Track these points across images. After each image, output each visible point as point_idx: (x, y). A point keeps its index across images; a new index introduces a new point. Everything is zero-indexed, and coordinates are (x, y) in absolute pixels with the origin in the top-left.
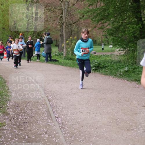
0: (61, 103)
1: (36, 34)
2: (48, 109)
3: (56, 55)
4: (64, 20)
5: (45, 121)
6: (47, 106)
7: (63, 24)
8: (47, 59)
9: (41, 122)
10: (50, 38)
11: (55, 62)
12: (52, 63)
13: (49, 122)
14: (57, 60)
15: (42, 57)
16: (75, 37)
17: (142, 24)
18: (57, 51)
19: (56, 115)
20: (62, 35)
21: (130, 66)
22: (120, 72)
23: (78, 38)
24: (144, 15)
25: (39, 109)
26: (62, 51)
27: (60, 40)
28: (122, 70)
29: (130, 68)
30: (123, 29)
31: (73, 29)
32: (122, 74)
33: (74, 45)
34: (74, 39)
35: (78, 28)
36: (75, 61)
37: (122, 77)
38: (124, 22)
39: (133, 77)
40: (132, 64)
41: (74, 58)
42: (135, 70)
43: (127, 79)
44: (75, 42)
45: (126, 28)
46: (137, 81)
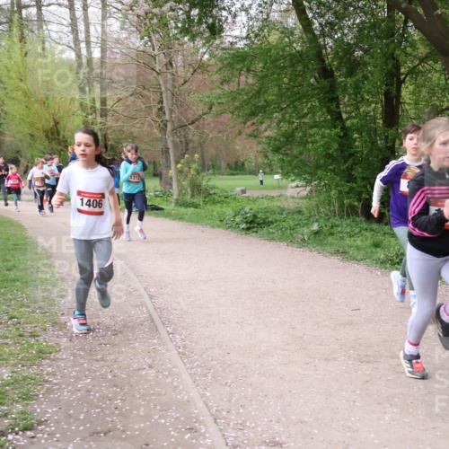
0: (178, 303)
2: (150, 315)
3: (157, 196)
4: (167, 117)
5: (144, 342)
6: (147, 308)
7: (166, 126)
9: (137, 344)
11: (155, 211)
13: (154, 344)
14: (161, 206)
16: (196, 155)
17: (343, 128)
18: (159, 188)
19: (168, 329)
20: (166, 151)
21: (322, 220)
22: (303, 235)
23: (202, 158)
24: (346, 106)
25: (129, 316)
26: (168, 186)
27: (162, 161)
28: (306, 231)
29: (323, 225)
30: (301, 138)
31: (190, 137)
32: (306, 238)
33: (196, 173)
34: (194, 160)
35: (200, 136)
36: (200, 208)
37: (306, 244)
38: (303, 121)
39: (331, 245)
40: (327, 218)
41: (198, 202)
42: (334, 231)
43: (317, 250)
44: (197, 167)
45: (308, 135)
46: (339, 253)
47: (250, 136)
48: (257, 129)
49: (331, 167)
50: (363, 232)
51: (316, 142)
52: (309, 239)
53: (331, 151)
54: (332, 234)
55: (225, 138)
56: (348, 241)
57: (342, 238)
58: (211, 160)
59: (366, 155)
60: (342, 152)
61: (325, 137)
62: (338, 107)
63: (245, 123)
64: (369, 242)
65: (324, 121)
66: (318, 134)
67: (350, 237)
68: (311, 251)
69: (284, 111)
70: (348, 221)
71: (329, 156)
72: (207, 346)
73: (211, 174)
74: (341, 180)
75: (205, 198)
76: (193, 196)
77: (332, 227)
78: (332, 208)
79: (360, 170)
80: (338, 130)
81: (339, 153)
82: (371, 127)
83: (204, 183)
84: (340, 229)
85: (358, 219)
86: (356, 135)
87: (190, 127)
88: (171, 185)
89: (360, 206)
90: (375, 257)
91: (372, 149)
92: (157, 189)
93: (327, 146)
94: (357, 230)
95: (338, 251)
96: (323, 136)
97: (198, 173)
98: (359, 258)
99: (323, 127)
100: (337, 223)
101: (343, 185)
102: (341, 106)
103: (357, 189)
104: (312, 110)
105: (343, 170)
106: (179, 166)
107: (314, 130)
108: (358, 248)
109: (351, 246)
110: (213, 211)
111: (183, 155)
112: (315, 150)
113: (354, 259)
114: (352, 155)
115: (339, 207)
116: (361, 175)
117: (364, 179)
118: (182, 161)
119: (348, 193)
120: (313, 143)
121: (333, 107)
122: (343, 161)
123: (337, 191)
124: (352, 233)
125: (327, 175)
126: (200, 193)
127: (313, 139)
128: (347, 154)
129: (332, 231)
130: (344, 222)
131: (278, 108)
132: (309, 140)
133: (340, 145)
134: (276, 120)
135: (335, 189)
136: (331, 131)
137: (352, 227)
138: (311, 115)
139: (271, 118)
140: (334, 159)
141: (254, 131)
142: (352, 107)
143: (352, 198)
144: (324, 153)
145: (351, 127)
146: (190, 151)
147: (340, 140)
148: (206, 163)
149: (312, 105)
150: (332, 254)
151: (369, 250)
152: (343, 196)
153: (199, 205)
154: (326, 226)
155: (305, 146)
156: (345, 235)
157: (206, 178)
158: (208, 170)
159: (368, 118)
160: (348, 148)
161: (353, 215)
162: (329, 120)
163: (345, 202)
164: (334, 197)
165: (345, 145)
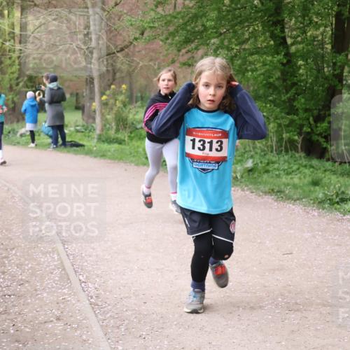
0: (94, 249)
1: (26, 78)
2: (62, 262)
3: (78, 131)
5: (54, 292)
6: (58, 255)
8: (55, 142)
9: (45, 295)
10: (59, 88)
11: (75, 148)
12: (69, 152)
13: (65, 294)
14: (81, 142)
15: (42, 135)
16: (124, 86)
17: (287, 54)
18: (81, 122)
19: (81, 277)
20: (90, 81)
21: (258, 156)
22: (235, 172)
23: (131, 89)
24: (292, 30)
25: (38, 264)
26: (91, 120)
27: (86, 92)
28: (238, 168)
29: (259, 162)
30: (240, 66)
31: (118, 65)
32: (239, 175)
33: (122, 106)
34: (121, 92)
35: (129, 64)
36: (125, 144)
37: (238, 183)
38: (243, 47)
39: (266, 183)
40: (263, 153)
41: (123, 138)
42: (270, 168)
43: (250, 189)
44: (124, 99)
45: (248, 63)
46: (274, 192)
47: (184, 64)
48: (193, 57)
49: (271, 98)
50: (301, 169)
51: (256, 70)
52: (242, 177)
53: (271, 80)
54: (267, 171)
55: (156, 67)
56: (284, 179)
57: (278, 176)
58: (140, 92)
59: (311, 84)
60: (285, 80)
61: (266, 65)
62: (283, 31)
63: (179, 51)
64: (308, 179)
65: (266, 47)
66: (259, 62)
67: (288, 174)
68: (243, 190)
69: (222, 37)
70: (286, 157)
71: (270, 85)
72: (122, 296)
73: (139, 107)
74: (281, 112)
75: (131, 133)
76: (117, 131)
77: (268, 164)
78: (269, 143)
79: (303, 100)
80: (280, 57)
81: (281, 81)
82: (319, 54)
83: (131, 116)
84: (276, 166)
85: (297, 155)
86: (301, 62)
87: (119, 55)
88: (94, 119)
89: (300, 140)
90: (313, 196)
91: (317, 77)
92: (78, 124)
93: (268, 75)
94: (295, 167)
95: (273, 190)
96: (264, 64)
97: (125, 106)
98: (295, 197)
99: (265, 53)
100: (274, 159)
101: (283, 118)
102: (286, 30)
103: (298, 122)
104: (254, 35)
105: (284, 101)
106: (104, 98)
107: (256, 57)
108: (295, 187)
109: (288, 185)
110: (138, 147)
111: (110, 86)
112: (255, 79)
113: (289, 198)
114: (294, 84)
115: (277, 142)
116: (304, 106)
117: (306, 110)
118: (108, 92)
119: (288, 126)
120: (252, 71)
121: (278, 31)
122: (284, 91)
123: (276, 125)
124: (290, 170)
125: (266, 106)
126: (126, 128)
127: (253, 67)
128: (289, 83)
129: (268, 168)
130: (282, 159)
131: (216, 33)
132: (249, 68)
133: (283, 73)
134: (214, 47)
135: (274, 121)
136: (273, 57)
137: (289, 163)
138: (252, 40)
139: (208, 45)
140: (275, 88)
141: (189, 59)
142: (298, 30)
143: (291, 131)
144: (265, 82)
145: (295, 53)
146: (117, 81)
147: (282, 68)
148: (135, 95)
149: (254, 29)
150: (265, 193)
151: (306, 189)
152: (282, 130)
153: (124, 141)
154: (261, 162)
155: (244, 75)
156: (282, 172)
157: (133, 111)
158: (136, 102)
159: (315, 43)
160: (291, 76)
161: (291, 150)
162: (272, 45)
163: (284, 136)
164: (272, 131)
165: (288, 73)
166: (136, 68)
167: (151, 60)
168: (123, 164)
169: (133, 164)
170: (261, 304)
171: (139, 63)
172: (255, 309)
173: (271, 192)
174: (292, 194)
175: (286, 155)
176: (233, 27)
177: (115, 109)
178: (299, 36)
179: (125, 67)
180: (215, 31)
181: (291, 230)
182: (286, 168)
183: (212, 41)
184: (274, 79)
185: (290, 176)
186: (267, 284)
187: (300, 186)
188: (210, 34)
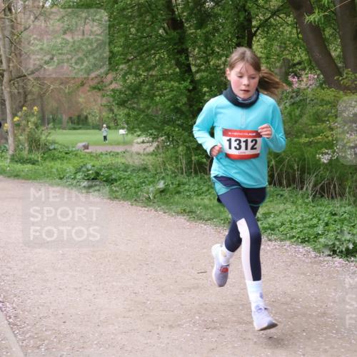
4: (4, 66)
7: (3, 76)
16: (35, 108)
17: (192, 81)
21: (169, 178)
22: (148, 193)
23: (42, 111)
24: (196, 59)
28: (151, 189)
29: (170, 183)
30: (148, 91)
31: (29, 88)
32: (151, 196)
33: (34, 127)
34: (33, 114)
35: (40, 87)
36: (39, 165)
37: (151, 203)
38: (150, 73)
39: (177, 203)
40: (173, 175)
41: (36, 158)
42: (181, 189)
43: (163, 209)
44: (36, 120)
45: (155, 88)
46: (186, 213)
47: (94, 88)
48: (102, 82)
49: (179, 122)
51: (164, 95)
52: (154, 198)
53: (179, 105)
54: (178, 192)
56: (195, 200)
57: (189, 197)
58: (52, 114)
60: (191, 106)
61: (173, 91)
62: (187, 58)
65: (172, 74)
67: (199, 195)
68: (156, 211)
69: (130, 63)
70: (196, 179)
71: (177, 110)
73: (52, 129)
76: (30, 151)
77: (179, 185)
78: (179, 166)
80: (186, 84)
81: (188, 107)
82: (222, 81)
83: (43, 137)
84: (187, 187)
86: (205, 89)
87: (30, 77)
89: (208, 163)
90: (223, 216)
93: (175, 100)
94: (205, 189)
95: (184, 210)
97: (37, 127)
98: (206, 217)
99: (172, 80)
100: (184, 181)
101: (190, 141)
102: (191, 59)
104: (160, 61)
108: (206, 207)
110: (52, 168)
111: (21, 108)
112: (163, 103)
113: (200, 218)
115: (186, 164)
118: (20, 113)
120: (160, 96)
121: (183, 59)
122: (191, 116)
123: (185, 148)
124: (199, 191)
125: (174, 130)
126: (38, 149)
127: (161, 92)
128: (196, 108)
129: (179, 189)
130: (192, 180)
131: (124, 59)
132: (157, 93)
133: (188, 99)
134: (122, 73)
135: (183, 144)
136: (180, 84)
137: (199, 185)
138: (158, 67)
139: (116, 70)
140: (182, 113)
141: (99, 83)
142: (202, 59)
143: (200, 154)
144: (172, 107)
145: (200, 80)
146: (28, 103)
147: (188, 94)
148: (47, 117)
149: (160, 57)
150: (178, 213)
151: (217, 209)
152: (191, 153)
153: (38, 161)
154: (172, 183)
155: (152, 99)
156: (192, 193)
157: (45, 133)
158: (48, 124)
159: (218, 71)
160: (197, 102)
161: (201, 172)
162: (177, 73)
163: (193, 158)
164: (182, 153)
165: (193, 99)
166: (47, 91)
167: (62, 83)
168: (36, 184)
169: (47, 185)
170: (179, 323)
171: (49, 86)
172: (173, 328)
173: (184, 212)
174: (203, 214)
175: (196, 176)
176: (140, 53)
177: (28, 130)
178: (203, 65)
179: (35, 90)
180: (122, 57)
181: (204, 249)
182: (196, 189)
183: (121, 67)
184: (181, 104)
185: (200, 197)
186: (183, 302)
187: (210, 207)
188: (118, 60)
